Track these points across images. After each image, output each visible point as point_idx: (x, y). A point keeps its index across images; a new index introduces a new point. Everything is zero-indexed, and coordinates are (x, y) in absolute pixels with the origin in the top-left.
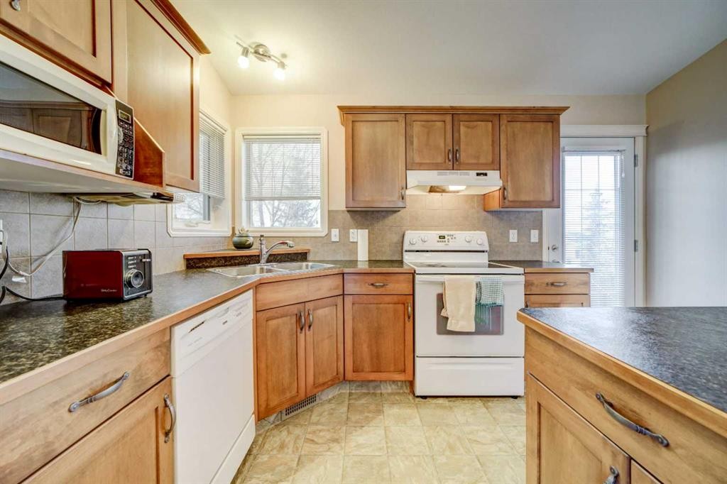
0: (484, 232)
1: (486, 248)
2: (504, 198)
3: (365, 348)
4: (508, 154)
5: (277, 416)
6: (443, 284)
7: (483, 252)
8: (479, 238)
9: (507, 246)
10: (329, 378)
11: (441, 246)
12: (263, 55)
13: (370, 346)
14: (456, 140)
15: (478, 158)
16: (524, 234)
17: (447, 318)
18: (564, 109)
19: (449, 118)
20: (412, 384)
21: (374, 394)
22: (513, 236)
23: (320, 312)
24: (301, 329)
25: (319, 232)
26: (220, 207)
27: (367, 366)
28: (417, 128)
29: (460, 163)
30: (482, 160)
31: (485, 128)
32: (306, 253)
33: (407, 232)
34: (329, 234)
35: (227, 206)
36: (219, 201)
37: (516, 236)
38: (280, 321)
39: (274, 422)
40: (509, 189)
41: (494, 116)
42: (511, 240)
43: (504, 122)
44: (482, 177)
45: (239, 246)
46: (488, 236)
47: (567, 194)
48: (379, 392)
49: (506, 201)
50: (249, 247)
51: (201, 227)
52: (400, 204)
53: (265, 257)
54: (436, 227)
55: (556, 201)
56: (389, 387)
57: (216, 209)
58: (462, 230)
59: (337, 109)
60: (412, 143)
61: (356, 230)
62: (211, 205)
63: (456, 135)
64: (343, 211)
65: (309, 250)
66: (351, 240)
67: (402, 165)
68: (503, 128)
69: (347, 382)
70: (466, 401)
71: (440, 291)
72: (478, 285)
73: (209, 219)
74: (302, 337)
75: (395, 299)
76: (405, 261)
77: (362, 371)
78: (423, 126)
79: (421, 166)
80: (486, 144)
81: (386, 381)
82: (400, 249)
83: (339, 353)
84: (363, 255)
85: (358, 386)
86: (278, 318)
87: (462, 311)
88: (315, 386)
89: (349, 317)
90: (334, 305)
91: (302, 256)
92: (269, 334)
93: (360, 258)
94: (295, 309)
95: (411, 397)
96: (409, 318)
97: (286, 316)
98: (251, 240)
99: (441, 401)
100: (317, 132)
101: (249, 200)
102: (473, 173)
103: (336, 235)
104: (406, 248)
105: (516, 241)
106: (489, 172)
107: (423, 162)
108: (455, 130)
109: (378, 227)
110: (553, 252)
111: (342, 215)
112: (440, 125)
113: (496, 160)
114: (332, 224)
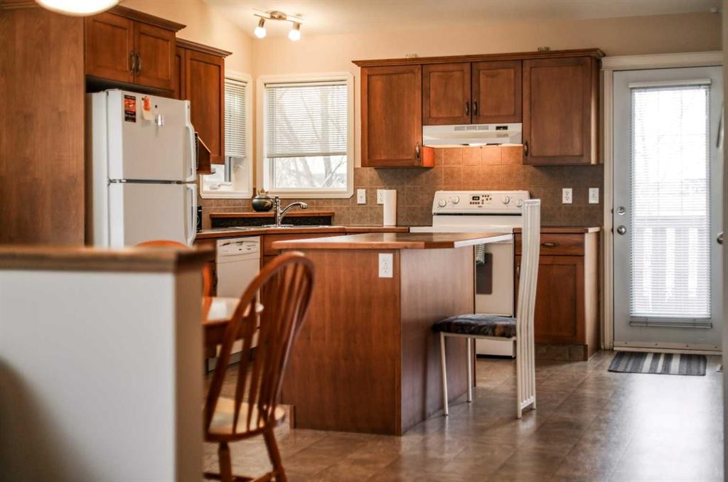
0: (526, 192)
2: (526, 154)
4: (531, 105)
11: (475, 209)
14: (475, 91)
15: (499, 109)
16: (580, 193)
19: (467, 67)
22: (567, 196)
25: (344, 193)
26: (241, 167)
28: (433, 80)
29: (480, 117)
30: (503, 112)
31: (506, 75)
32: (330, 217)
33: (437, 193)
34: (354, 196)
35: (247, 167)
36: (239, 161)
37: (570, 196)
40: (532, 143)
41: (516, 62)
42: (565, 201)
43: (527, 68)
44: (502, 131)
45: (258, 207)
49: (529, 158)
50: (268, 209)
51: (223, 189)
52: (416, 163)
53: (279, 217)
54: (469, 187)
55: (585, 154)
57: (237, 169)
59: (353, 64)
60: (428, 96)
61: (384, 190)
62: (232, 166)
63: (475, 85)
64: (370, 169)
65: (334, 213)
66: (378, 203)
67: (417, 121)
68: (526, 75)
73: (230, 181)
76: (433, 225)
78: (441, 77)
79: (437, 121)
80: (507, 94)
82: (429, 211)
91: (326, 220)
98: (269, 202)
100: (342, 78)
101: (271, 157)
102: (492, 127)
103: (362, 196)
104: (434, 211)
105: (570, 201)
106: (510, 126)
107: (441, 116)
108: (474, 80)
109: (408, 186)
110: (619, 215)
111: (370, 173)
112: (458, 74)
113: (519, 112)
114: (358, 183)
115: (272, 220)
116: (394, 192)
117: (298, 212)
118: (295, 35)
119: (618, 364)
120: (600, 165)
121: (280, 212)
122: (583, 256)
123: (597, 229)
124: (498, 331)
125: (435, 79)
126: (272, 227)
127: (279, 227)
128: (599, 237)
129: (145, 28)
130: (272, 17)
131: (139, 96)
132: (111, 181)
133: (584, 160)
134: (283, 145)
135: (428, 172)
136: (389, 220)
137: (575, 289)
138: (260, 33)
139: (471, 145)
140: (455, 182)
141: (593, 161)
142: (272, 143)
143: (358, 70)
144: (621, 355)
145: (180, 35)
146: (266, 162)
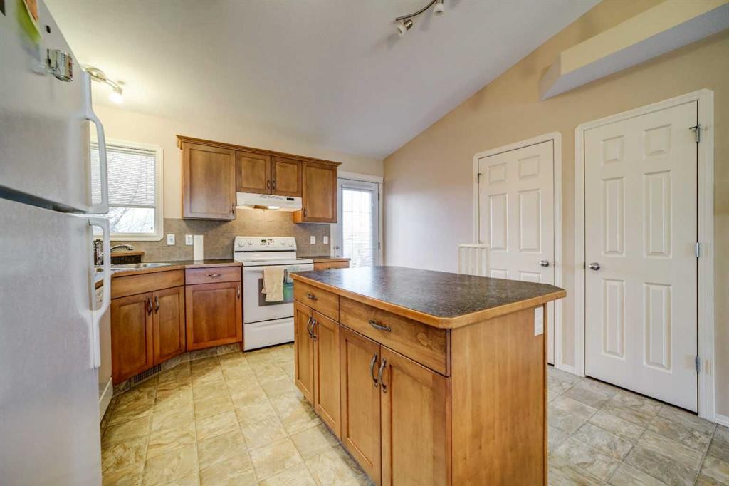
0: (293, 238)
1: (295, 248)
2: (305, 216)
3: (204, 324)
4: (307, 187)
5: (127, 384)
6: (262, 272)
7: (293, 251)
8: (290, 242)
9: (309, 247)
10: (173, 350)
11: (264, 247)
12: (97, 77)
13: (208, 321)
14: (273, 174)
15: (288, 187)
16: (319, 239)
17: (265, 295)
18: (340, 164)
19: (268, 159)
20: (241, 343)
21: (212, 358)
22: (313, 240)
23: (165, 299)
24: (149, 313)
25: (154, 237)
27: (206, 337)
28: (244, 162)
29: (276, 190)
30: (291, 190)
31: (292, 168)
32: (140, 256)
33: (236, 237)
34: (165, 239)
37: (314, 240)
38: (131, 306)
39: (124, 389)
40: (308, 209)
41: (299, 161)
42: (311, 243)
43: (304, 166)
44: (290, 201)
46: (296, 241)
47: (344, 214)
48: (216, 355)
49: (306, 218)
52: (231, 217)
54: (260, 234)
55: (334, 218)
56: (224, 351)
58: (278, 236)
59: (176, 138)
60: (241, 172)
61: (191, 236)
64: (179, 220)
65: (143, 253)
67: (233, 189)
68: (304, 170)
69: (188, 353)
70: (279, 347)
71: (261, 277)
72: (286, 271)
74: (150, 319)
75: (228, 285)
76: (235, 259)
77: (202, 341)
78: (249, 161)
79: (247, 190)
80: (293, 179)
81: (220, 346)
82: (231, 250)
83: (181, 330)
84: (198, 256)
85: (198, 355)
86: (129, 304)
87: (275, 288)
88: (161, 356)
89: (189, 303)
90: (176, 294)
91: (137, 259)
92: (122, 318)
93: (196, 258)
94: (143, 297)
95: (241, 354)
96: (239, 297)
97: (136, 303)
99: (262, 350)
100: (152, 149)
102: (285, 198)
104: (236, 249)
105: (314, 243)
107: (249, 186)
108: (273, 168)
112: (262, 162)
113: (300, 190)
135: (227, 224)
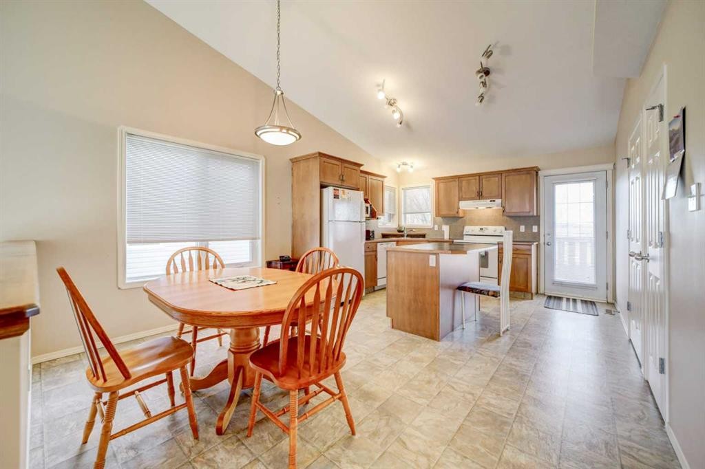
35: (396, 217)
36: (393, 215)
45: (399, 231)
53: (406, 235)
57: (392, 218)
62: (391, 216)
73: (391, 222)
98: (403, 229)
101: (405, 213)
103: (436, 228)
106: (496, 200)
109: (454, 224)
110: (547, 237)
111: (439, 219)
114: (435, 223)
115: (403, 236)
116: (448, 226)
117: (412, 233)
118: (411, 170)
119: (549, 303)
120: (538, 217)
121: (405, 233)
122: (531, 255)
123: (537, 243)
124: (490, 293)
125: (464, 183)
126: (402, 238)
127: (405, 238)
128: (538, 246)
129: (347, 165)
130: (403, 164)
131: (340, 189)
132: (329, 221)
133: (531, 214)
134: (409, 210)
136: (446, 237)
137: (527, 268)
138: (399, 170)
139: (480, 208)
140: (472, 223)
141: (535, 214)
142: (405, 208)
143: (434, 181)
144: (550, 297)
145: (362, 168)
146: (403, 215)
